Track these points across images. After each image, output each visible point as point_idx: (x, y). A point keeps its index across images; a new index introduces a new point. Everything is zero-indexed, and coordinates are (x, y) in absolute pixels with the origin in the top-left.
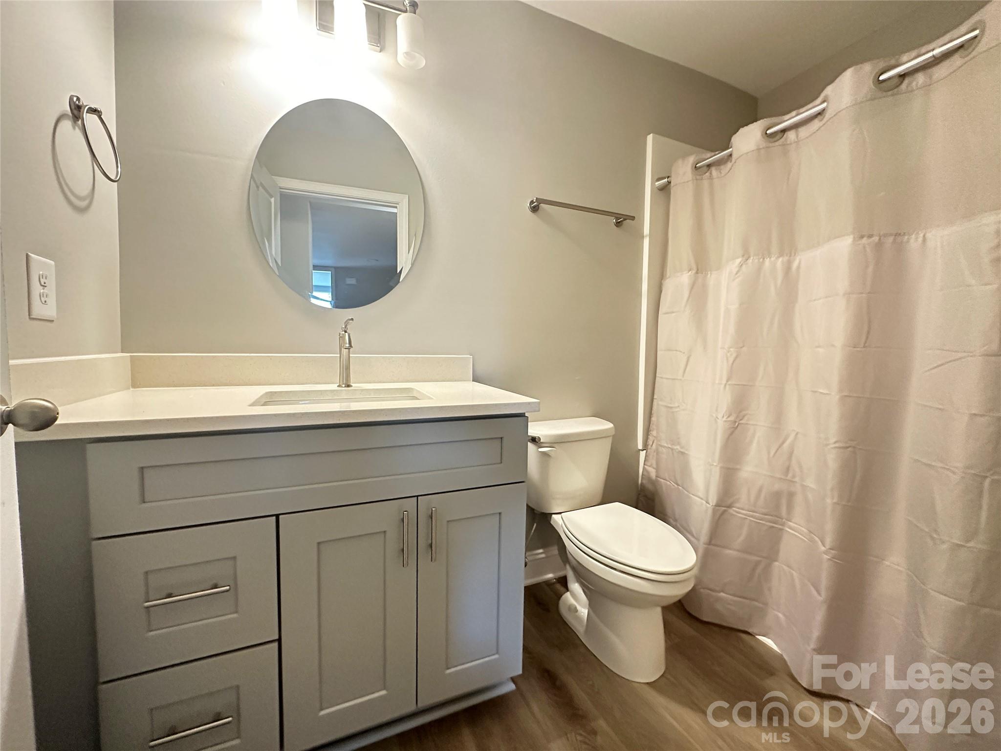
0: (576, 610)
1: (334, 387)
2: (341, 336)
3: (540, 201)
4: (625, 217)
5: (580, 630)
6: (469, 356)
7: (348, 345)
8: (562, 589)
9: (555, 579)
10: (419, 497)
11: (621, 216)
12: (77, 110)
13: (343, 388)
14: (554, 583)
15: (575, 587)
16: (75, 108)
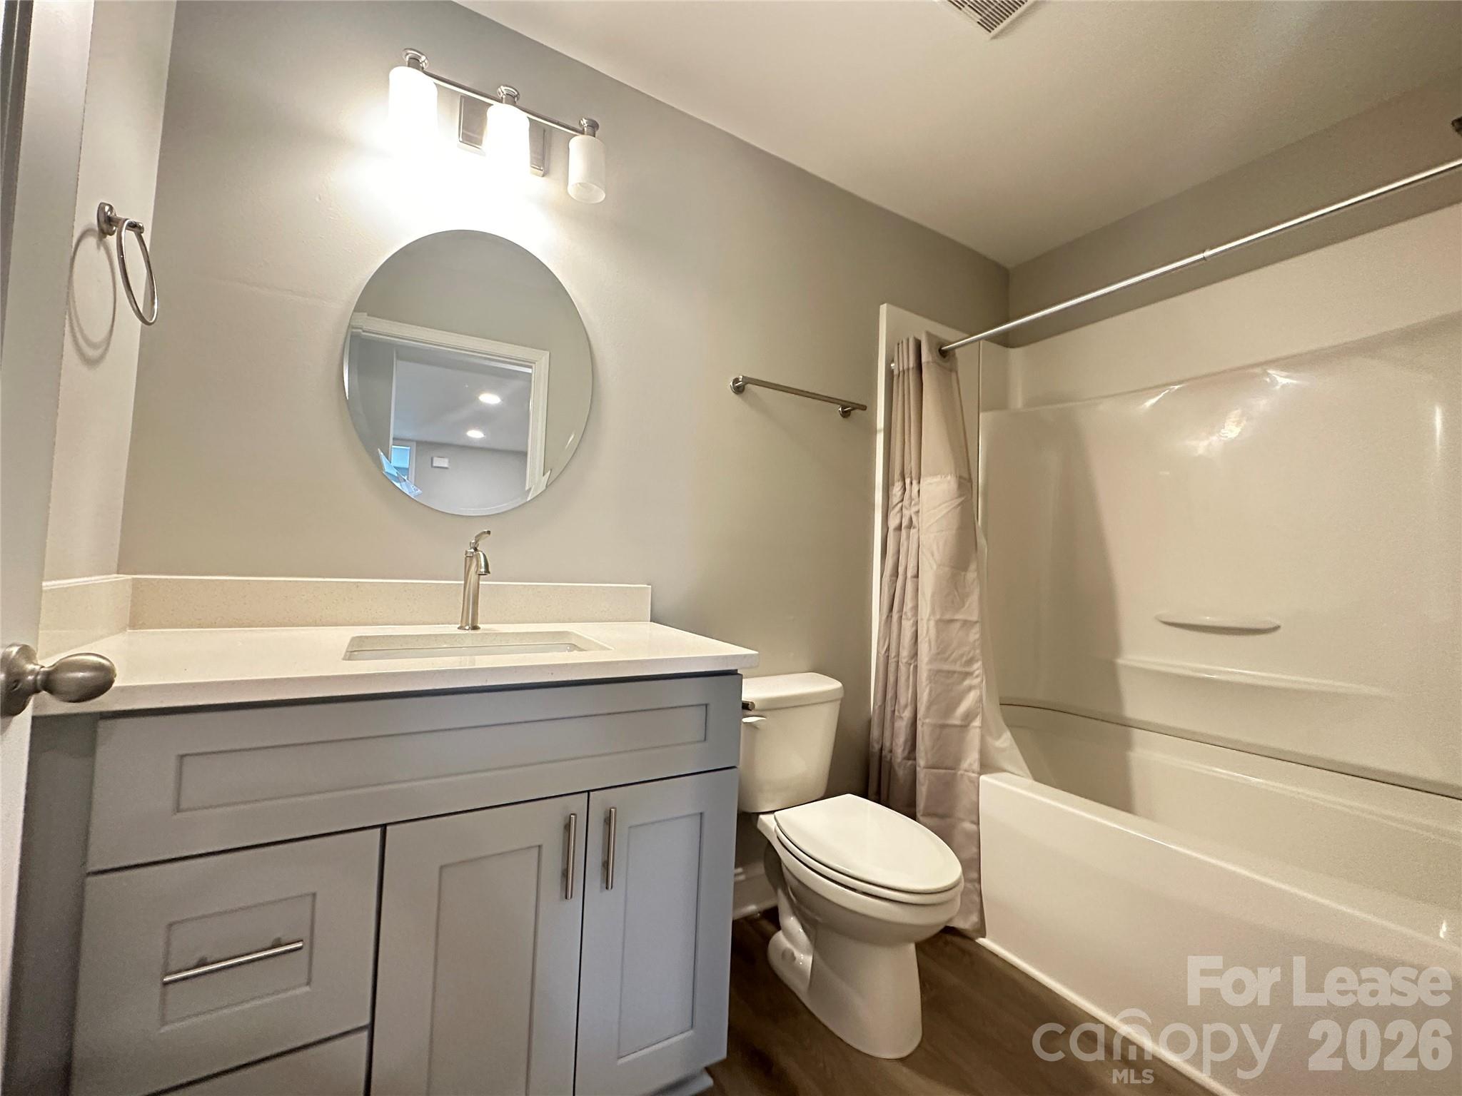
0: (793, 958)
1: (453, 629)
2: (468, 555)
3: (748, 381)
4: (855, 406)
5: (801, 988)
6: (646, 586)
7: (483, 570)
8: (770, 927)
9: (759, 912)
10: (591, 793)
11: (850, 405)
12: (108, 223)
13: (467, 632)
14: (757, 920)
15: (791, 923)
16: (105, 221)
